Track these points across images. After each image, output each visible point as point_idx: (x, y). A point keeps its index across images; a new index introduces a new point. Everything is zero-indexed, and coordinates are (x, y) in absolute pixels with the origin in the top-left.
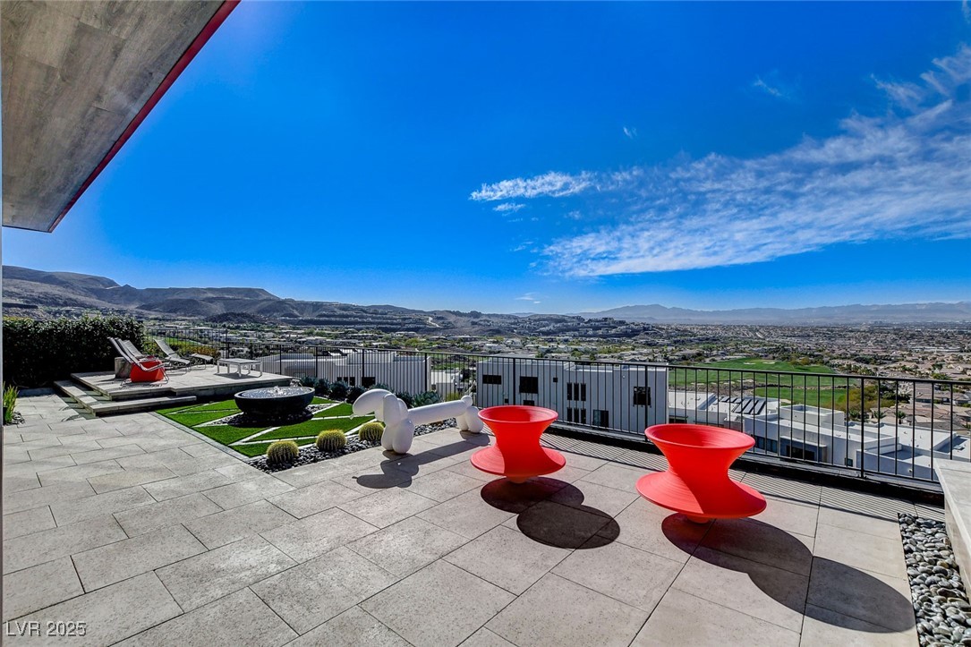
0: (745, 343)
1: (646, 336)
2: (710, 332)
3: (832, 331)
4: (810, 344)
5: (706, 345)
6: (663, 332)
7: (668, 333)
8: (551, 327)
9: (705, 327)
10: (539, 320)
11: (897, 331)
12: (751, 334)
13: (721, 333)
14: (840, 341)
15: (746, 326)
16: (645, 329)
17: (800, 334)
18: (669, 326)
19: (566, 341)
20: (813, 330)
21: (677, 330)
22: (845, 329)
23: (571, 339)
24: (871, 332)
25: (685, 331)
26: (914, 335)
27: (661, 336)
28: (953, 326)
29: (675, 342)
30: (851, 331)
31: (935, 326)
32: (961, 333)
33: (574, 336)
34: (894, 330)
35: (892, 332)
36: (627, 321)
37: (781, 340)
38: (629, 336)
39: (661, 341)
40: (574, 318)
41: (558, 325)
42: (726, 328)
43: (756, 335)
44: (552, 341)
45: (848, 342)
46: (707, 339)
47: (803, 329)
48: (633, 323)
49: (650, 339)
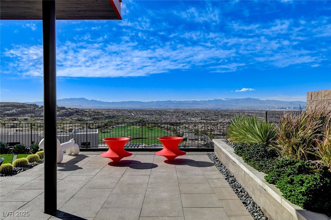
0: (127, 118)
1: (78, 116)
2: (111, 113)
3: (161, 112)
4: (153, 118)
5: (109, 120)
6: (87, 113)
7: (89, 114)
8: (14, 111)
9: (108, 110)
10: (4, 106)
11: (183, 112)
12: (129, 114)
13: (116, 113)
14: (164, 117)
15: (127, 110)
16: (77, 112)
17: (149, 113)
18: (90, 110)
19: (26, 120)
20: (154, 112)
21: (94, 112)
22: (166, 111)
23: (29, 118)
24: (175, 112)
25: (98, 112)
26: (188, 113)
27: (86, 115)
28: (199, 110)
29: (93, 119)
30: (168, 112)
31: (194, 110)
32: (201, 112)
33: (31, 117)
34: (182, 111)
35: (181, 112)
36: (67, 107)
37: (142, 117)
38: (67, 116)
39: (86, 118)
40: (31, 105)
41: (19, 109)
42: (118, 111)
43: (131, 114)
44: (15, 120)
45: (166, 117)
46: (110, 117)
47: (150, 111)
48: (70, 108)
49: (80, 117)
